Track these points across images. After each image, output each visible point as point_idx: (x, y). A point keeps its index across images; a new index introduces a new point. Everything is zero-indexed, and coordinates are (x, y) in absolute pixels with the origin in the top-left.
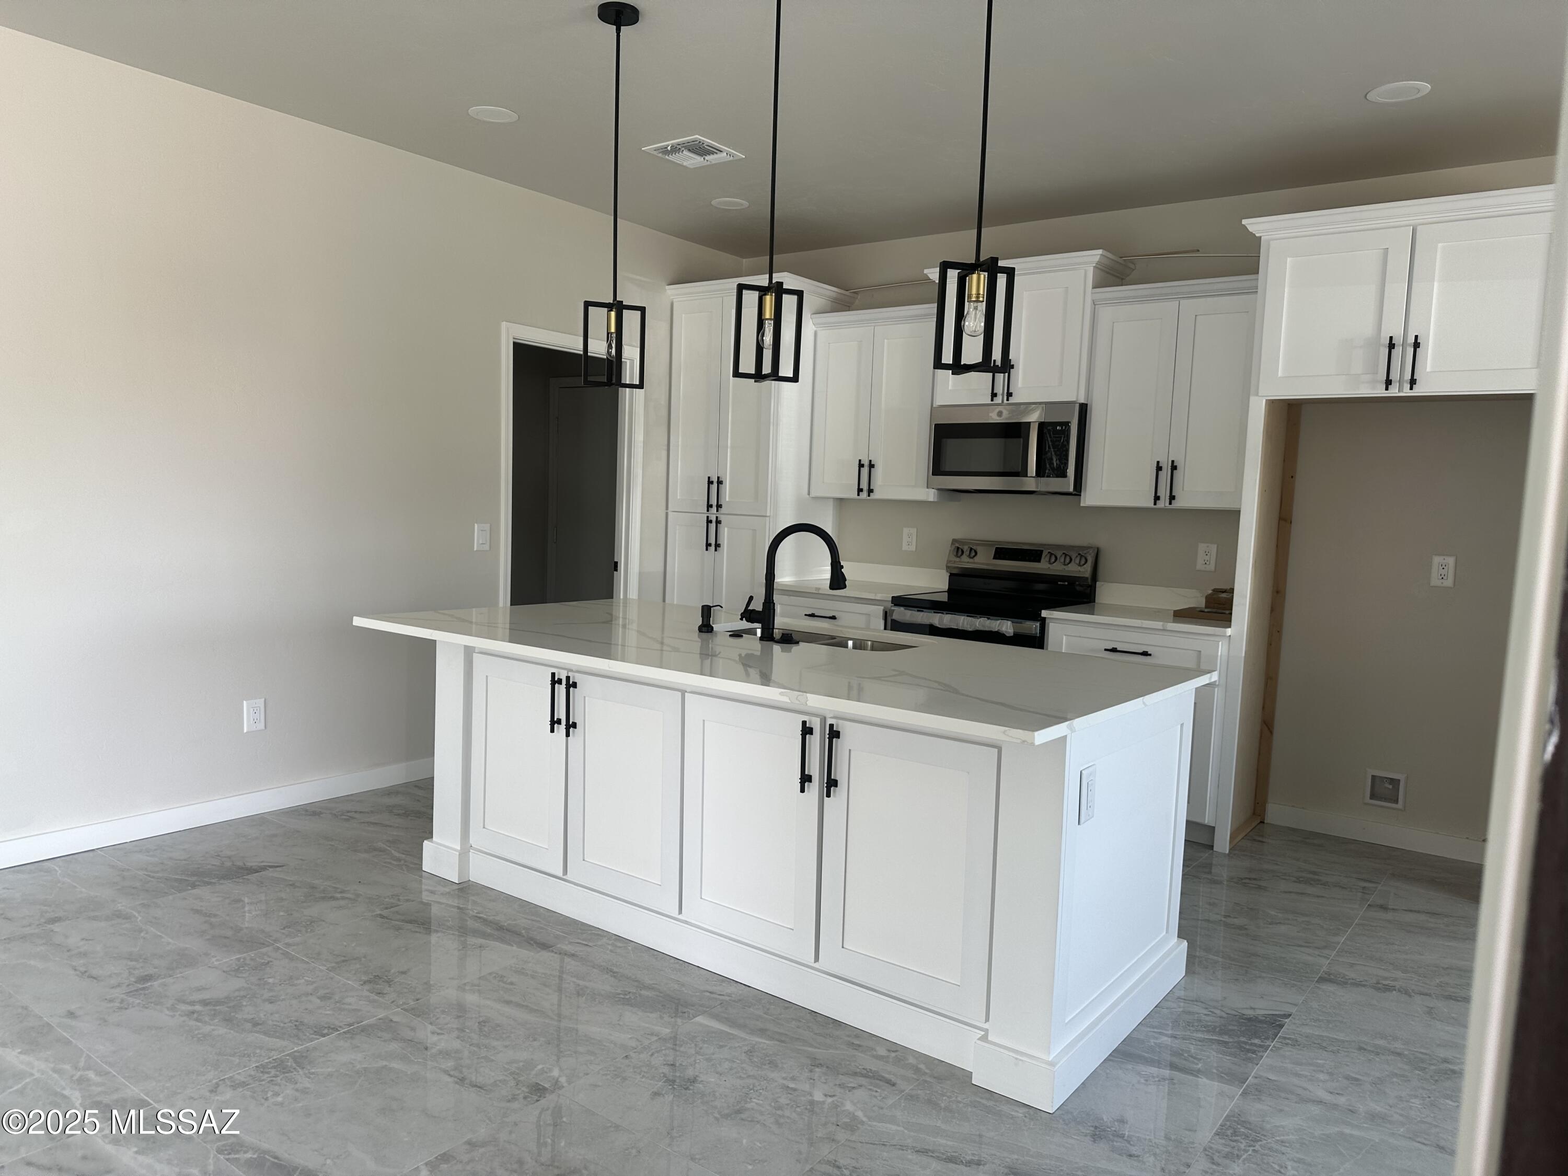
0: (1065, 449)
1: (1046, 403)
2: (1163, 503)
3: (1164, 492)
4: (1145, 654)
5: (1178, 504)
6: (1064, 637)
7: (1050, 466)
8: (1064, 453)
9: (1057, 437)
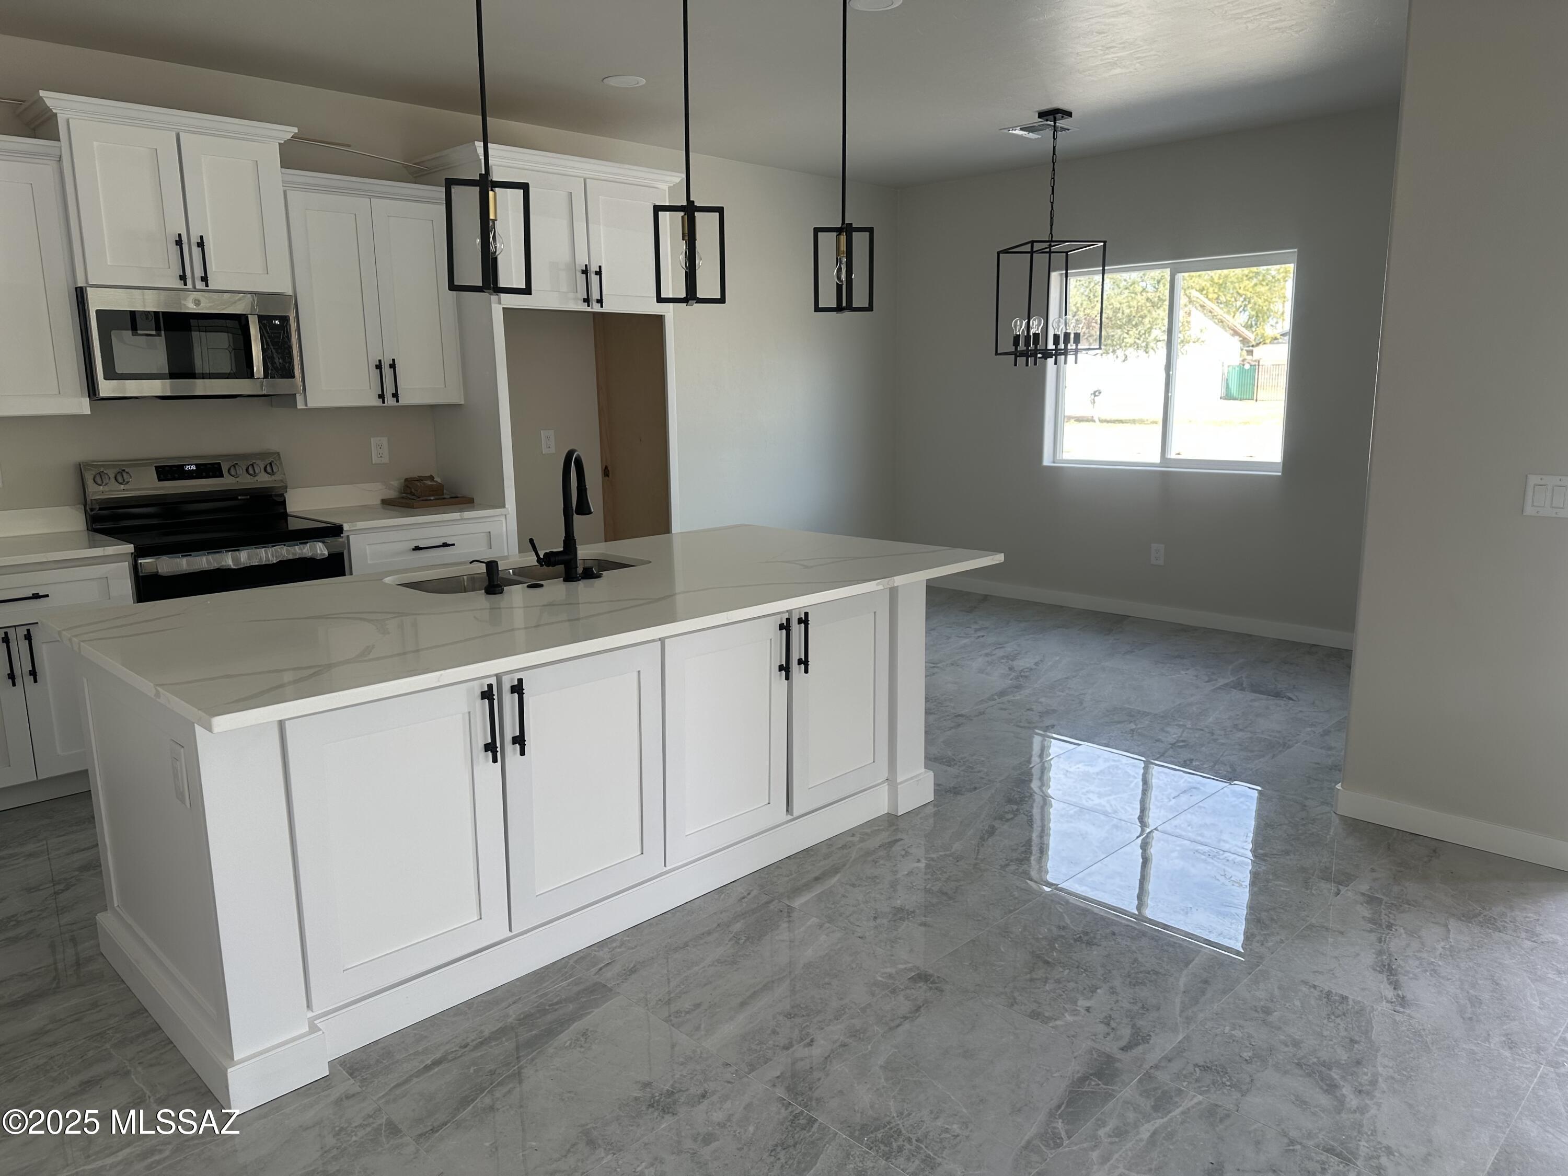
0: (286, 346)
1: (255, 293)
2: (390, 401)
3: (389, 390)
4: (445, 545)
5: (403, 400)
6: (367, 547)
7: (273, 366)
8: (287, 351)
9: (275, 333)
